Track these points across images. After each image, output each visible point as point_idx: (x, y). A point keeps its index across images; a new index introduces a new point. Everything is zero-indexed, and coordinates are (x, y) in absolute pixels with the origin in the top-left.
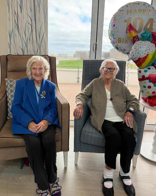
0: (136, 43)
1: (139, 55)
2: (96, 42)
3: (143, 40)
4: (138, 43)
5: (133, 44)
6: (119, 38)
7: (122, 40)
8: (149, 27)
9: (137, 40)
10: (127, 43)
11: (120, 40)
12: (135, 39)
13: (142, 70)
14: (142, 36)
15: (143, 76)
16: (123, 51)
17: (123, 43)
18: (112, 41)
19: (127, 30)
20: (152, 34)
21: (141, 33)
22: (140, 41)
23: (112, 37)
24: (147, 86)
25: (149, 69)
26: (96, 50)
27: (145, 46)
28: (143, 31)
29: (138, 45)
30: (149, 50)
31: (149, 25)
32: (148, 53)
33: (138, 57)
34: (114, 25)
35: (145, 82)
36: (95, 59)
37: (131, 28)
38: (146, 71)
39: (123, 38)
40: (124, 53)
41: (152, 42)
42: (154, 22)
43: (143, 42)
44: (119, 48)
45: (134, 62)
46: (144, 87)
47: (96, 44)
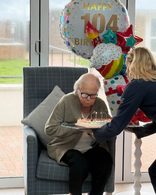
0: (98, 46)
1: (102, 62)
2: (40, 38)
3: (106, 43)
4: (100, 46)
5: (94, 47)
6: (76, 39)
7: (80, 42)
8: (112, 26)
9: (99, 42)
10: (87, 45)
11: (77, 42)
12: (96, 42)
13: (109, 81)
14: (104, 37)
15: (110, 89)
16: (83, 55)
17: (81, 45)
18: (67, 41)
19: (85, 30)
20: (117, 35)
21: (103, 33)
22: (102, 44)
23: (67, 37)
24: (116, 101)
25: (117, 79)
26: (40, 51)
27: (109, 51)
28: (105, 31)
29: (100, 49)
30: (114, 55)
31: (112, 22)
32: (113, 60)
33: (102, 64)
34: (68, 22)
35: (113, 96)
36: (40, 65)
37: (89, 27)
38: (113, 82)
39: (82, 39)
40: (85, 58)
41: (117, 44)
42: (118, 19)
43: (106, 45)
44: (76, 51)
45: (98, 70)
46: (113, 102)
47: (40, 42)
